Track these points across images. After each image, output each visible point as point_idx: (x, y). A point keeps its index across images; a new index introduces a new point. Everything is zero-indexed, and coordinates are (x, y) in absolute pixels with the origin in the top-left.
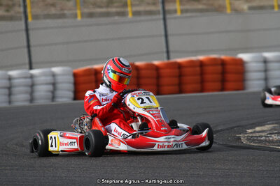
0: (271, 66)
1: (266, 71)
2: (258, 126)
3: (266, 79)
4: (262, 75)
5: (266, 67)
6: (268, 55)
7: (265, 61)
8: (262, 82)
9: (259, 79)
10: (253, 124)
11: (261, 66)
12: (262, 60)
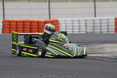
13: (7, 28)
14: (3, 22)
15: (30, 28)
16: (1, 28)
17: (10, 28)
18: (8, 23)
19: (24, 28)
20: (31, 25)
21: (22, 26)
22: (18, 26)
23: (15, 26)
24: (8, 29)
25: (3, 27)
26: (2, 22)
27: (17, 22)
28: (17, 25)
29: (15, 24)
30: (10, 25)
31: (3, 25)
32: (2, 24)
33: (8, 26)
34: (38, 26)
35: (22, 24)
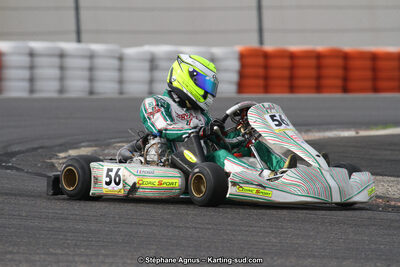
0: (39, 61)
1: (32, 67)
2: (71, 148)
3: (32, 80)
4: (26, 74)
5: (32, 62)
6: (37, 45)
7: (32, 54)
8: (26, 85)
9: (23, 80)
10: (61, 145)
11: (26, 60)
12: (27, 51)
13: (256, 77)
14: (242, 57)
15: (345, 79)
16: (234, 77)
17: (266, 78)
18: (261, 61)
19: (319, 78)
20: (346, 68)
21: (313, 72)
22: (300, 72)
23: (286, 73)
24: (261, 82)
25: (242, 75)
26: (237, 56)
27: (292, 56)
28: (292, 68)
29: (286, 62)
30: (266, 67)
31: (243, 66)
32: (235, 64)
33: (261, 71)
34: (374, 69)
35: (313, 62)
